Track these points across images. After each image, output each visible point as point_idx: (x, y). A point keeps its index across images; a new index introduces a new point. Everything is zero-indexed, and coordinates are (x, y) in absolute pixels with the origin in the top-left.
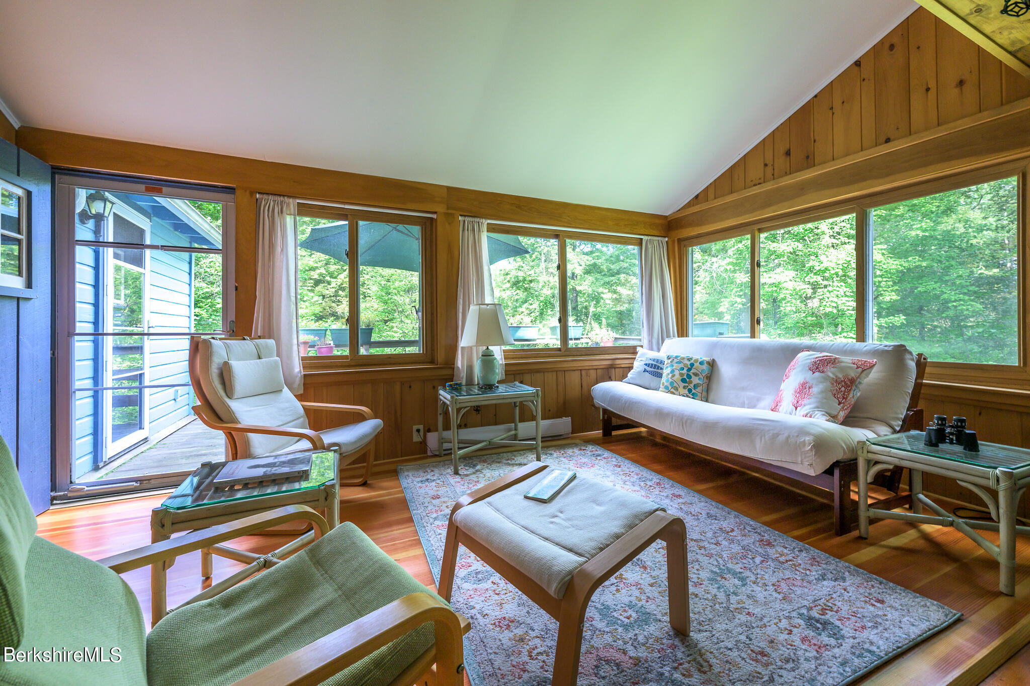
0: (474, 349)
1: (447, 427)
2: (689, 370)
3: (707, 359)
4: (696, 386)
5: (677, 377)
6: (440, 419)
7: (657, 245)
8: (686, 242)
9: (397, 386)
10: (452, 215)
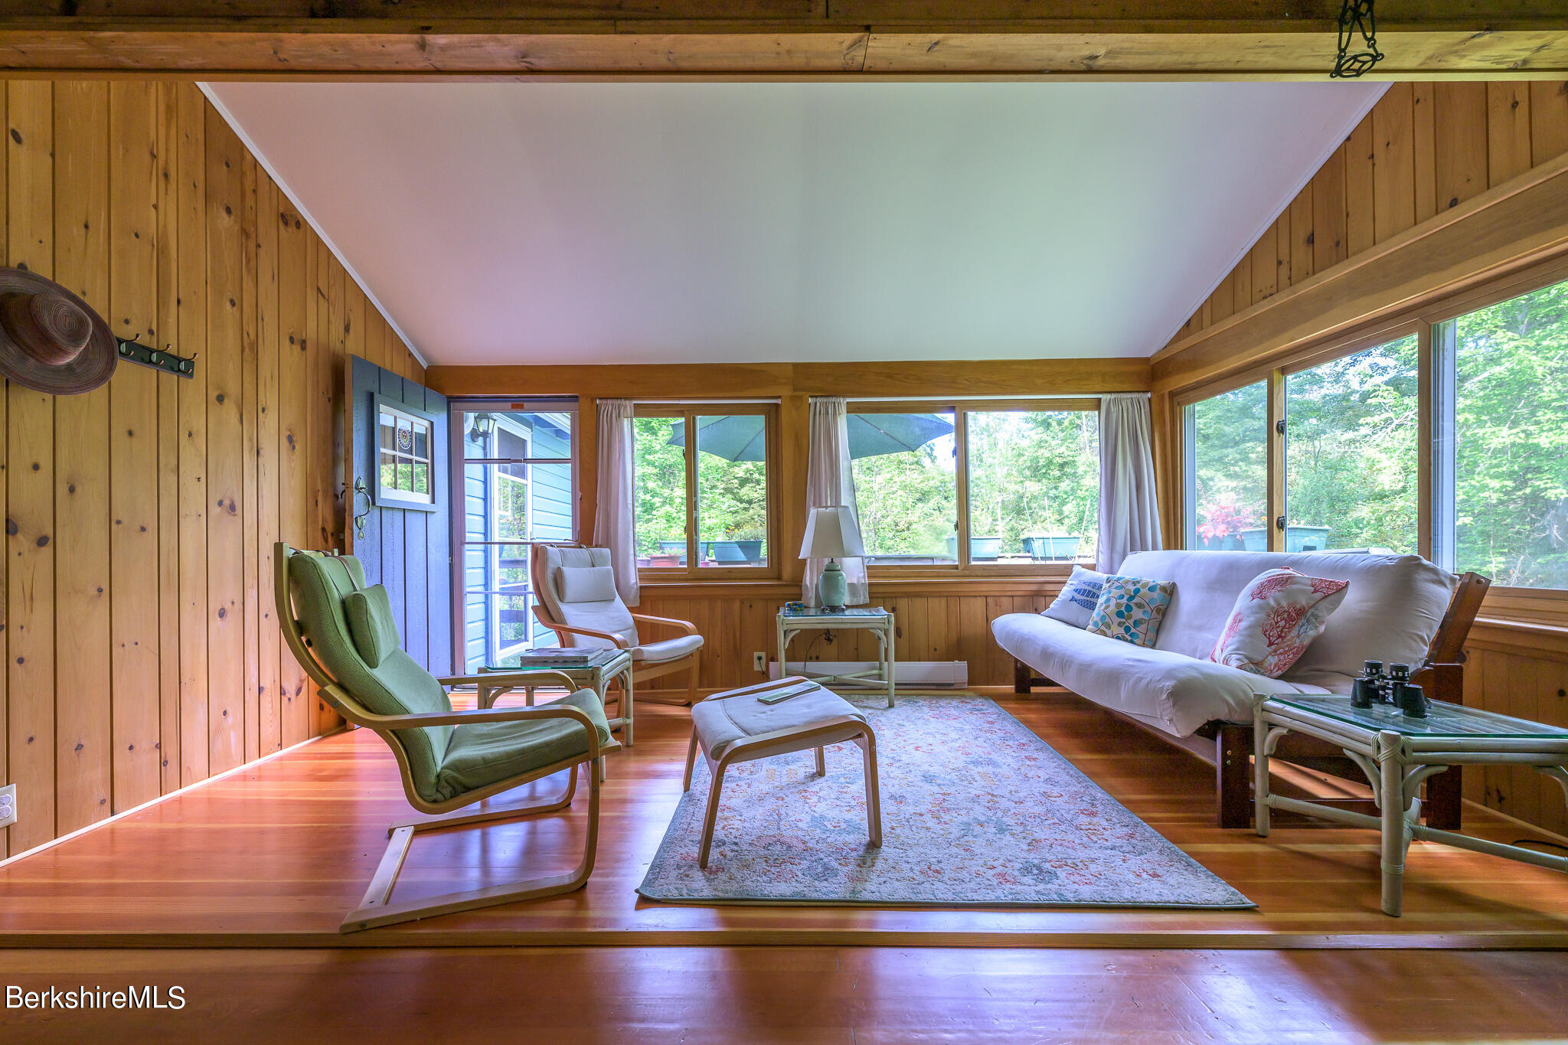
0: (820, 557)
2: (1131, 598)
3: (1162, 582)
4: (1136, 623)
5: (1112, 607)
7: (1134, 405)
8: (1180, 398)
9: (737, 605)
10: (800, 398)
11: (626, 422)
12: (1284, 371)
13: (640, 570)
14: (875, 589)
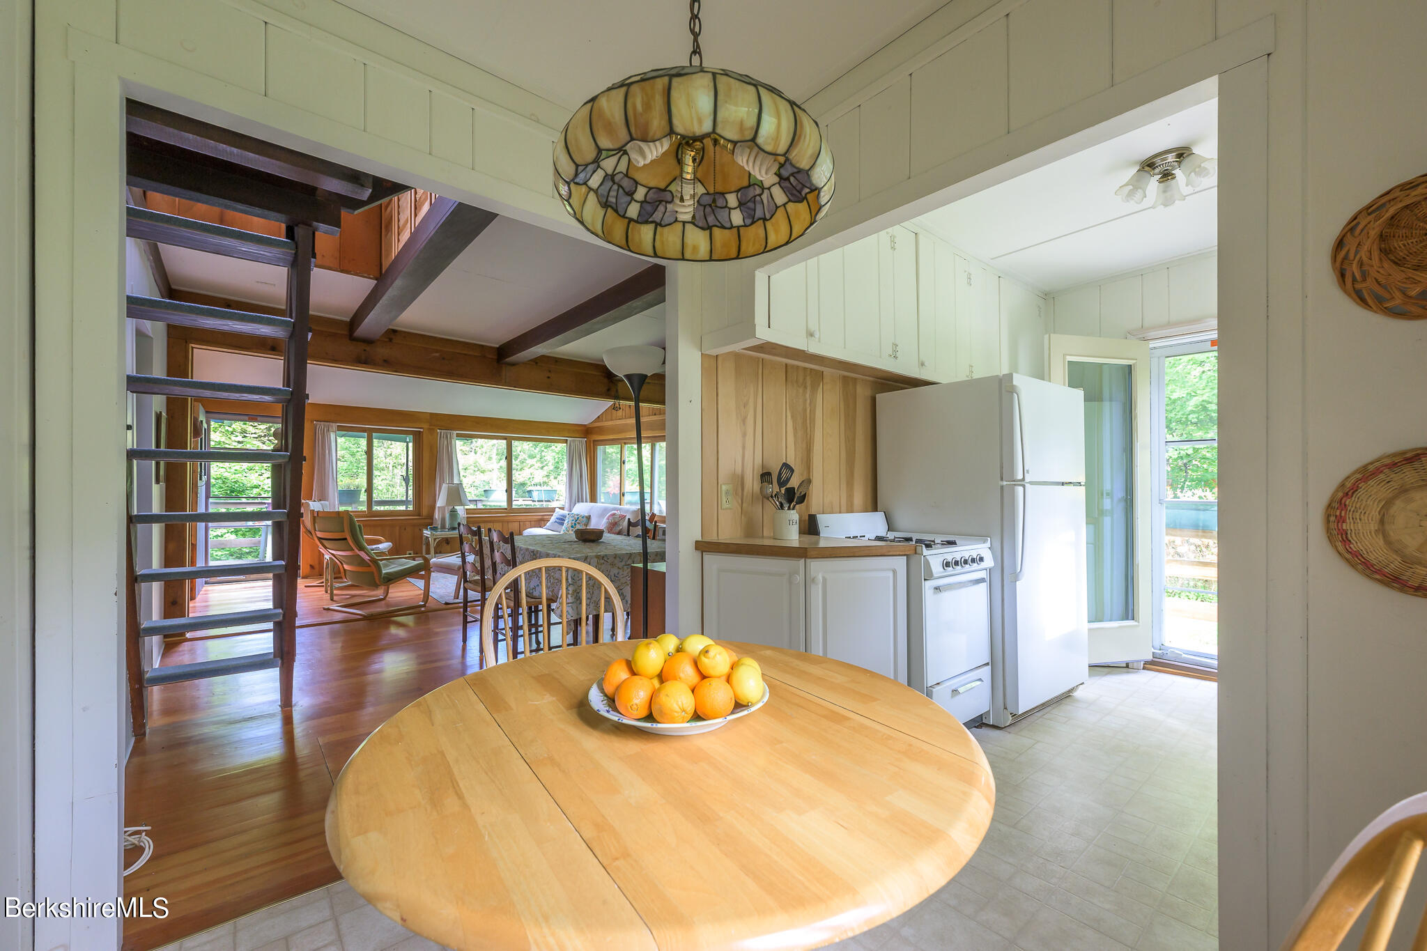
0: (446, 508)
1: (428, 552)
2: (576, 521)
3: (586, 515)
5: (570, 525)
6: (424, 547)
7: (580, 443)
8: (597, 443)
9: (398, 528)
10: (433, 429)
11: (332, 436)
12: (625, 443)
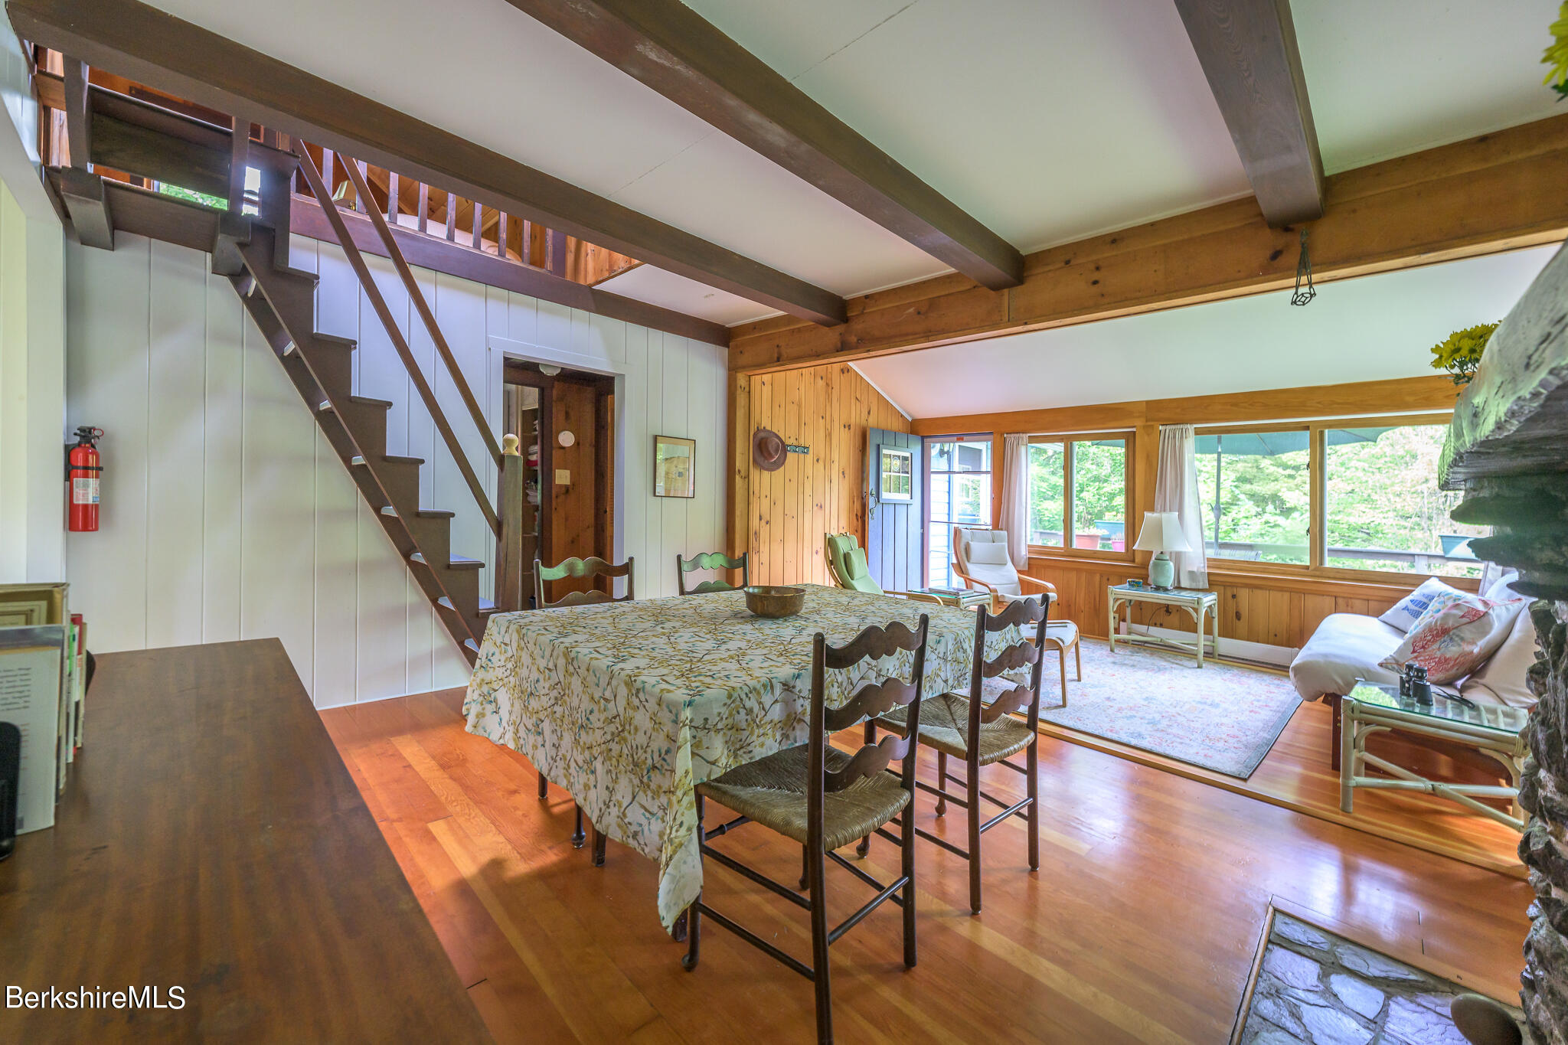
6: (1127, 611)
10: (1152, 427)
11: (1023, 449)
13: (1029, 546)
14: (1212, 578)
